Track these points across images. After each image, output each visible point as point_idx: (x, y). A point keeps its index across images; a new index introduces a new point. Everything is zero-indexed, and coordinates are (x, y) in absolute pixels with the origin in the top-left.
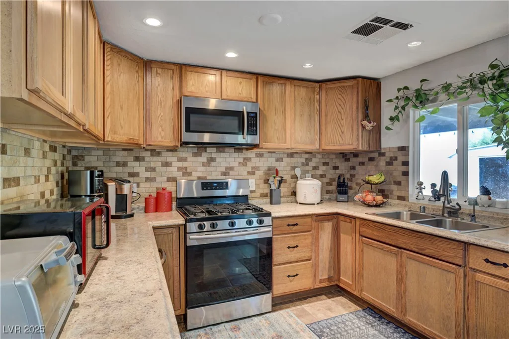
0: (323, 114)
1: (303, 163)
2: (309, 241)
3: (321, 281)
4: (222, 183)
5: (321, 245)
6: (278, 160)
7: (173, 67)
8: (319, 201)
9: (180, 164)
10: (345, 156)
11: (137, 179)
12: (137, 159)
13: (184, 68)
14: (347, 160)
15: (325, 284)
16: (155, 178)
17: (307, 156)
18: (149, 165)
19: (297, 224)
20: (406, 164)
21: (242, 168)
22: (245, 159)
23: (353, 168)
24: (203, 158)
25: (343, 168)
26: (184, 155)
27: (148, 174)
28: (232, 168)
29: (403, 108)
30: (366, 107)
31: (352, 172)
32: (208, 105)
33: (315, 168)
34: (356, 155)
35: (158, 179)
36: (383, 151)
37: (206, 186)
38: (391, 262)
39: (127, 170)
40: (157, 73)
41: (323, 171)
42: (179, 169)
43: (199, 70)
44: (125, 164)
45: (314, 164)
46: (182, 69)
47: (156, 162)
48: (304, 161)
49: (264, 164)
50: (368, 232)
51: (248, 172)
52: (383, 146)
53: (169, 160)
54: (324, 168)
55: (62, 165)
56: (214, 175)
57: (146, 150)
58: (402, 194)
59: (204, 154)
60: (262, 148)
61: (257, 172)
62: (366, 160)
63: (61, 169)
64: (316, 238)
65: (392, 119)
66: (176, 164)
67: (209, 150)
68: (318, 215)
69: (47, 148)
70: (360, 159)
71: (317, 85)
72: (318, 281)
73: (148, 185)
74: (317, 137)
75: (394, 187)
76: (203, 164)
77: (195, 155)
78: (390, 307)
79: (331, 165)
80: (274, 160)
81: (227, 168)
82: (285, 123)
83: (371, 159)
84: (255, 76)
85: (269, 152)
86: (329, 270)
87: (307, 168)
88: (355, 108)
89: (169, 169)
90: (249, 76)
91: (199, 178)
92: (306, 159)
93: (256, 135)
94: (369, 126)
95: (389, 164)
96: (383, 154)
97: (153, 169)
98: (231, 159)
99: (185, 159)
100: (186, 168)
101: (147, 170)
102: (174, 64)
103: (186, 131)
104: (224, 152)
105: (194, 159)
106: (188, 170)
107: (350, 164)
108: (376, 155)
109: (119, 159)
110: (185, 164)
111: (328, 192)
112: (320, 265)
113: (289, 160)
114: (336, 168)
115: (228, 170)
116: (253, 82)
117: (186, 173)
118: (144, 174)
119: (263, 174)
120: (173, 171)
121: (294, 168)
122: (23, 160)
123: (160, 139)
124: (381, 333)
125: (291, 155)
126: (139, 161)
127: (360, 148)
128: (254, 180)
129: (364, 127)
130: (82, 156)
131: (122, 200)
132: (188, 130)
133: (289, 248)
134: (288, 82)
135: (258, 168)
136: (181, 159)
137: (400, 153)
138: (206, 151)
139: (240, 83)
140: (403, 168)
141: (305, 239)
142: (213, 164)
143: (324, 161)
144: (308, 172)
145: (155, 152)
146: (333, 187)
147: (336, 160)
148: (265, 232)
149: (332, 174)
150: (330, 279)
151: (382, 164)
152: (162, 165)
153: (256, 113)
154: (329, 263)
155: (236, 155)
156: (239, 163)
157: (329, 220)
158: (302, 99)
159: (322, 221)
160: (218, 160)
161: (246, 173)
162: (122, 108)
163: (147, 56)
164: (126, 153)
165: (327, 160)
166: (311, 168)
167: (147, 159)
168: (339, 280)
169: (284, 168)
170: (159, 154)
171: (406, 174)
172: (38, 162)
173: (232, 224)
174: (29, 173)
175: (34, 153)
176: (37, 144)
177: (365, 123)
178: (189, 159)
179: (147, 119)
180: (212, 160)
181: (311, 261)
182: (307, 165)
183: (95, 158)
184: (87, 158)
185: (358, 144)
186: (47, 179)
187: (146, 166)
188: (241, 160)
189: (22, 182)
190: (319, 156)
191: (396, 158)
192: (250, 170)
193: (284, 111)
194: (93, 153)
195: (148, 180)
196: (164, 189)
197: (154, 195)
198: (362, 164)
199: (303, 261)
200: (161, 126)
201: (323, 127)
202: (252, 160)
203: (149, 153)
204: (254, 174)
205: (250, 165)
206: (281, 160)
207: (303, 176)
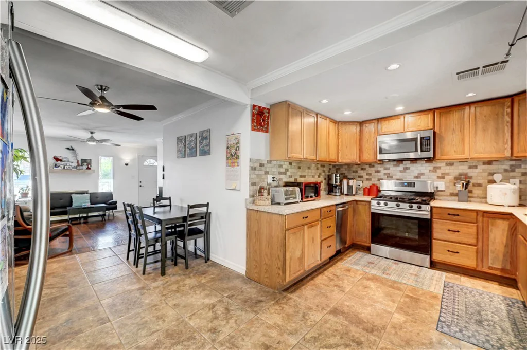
1: (506, 171)
2: (473, 231)
3: (491, 268)
4: (411, 183)
5: (492, 239)
6: (470, 168)
7: (374, 121)
9: (386, 171)
11: (362, 179)
12: (362, 169)
13: (381, 120)
15: (498, 273)
16: (371, 179)
17: (513, 163)
18: (367, 172)
19: (458, 215)
21: (432, 174)
22: (435, 167)
24: (401, 167)
26: (388, 166)
27: (368, 177)
28: (423, 174)
35: (373, 179)
39: (357, 174)
40: (366, 126)
42: (385, 174)
43: (389, 119)
44: (357, 172)
46: (379, 121)
47: (372, 170)
48: (507, 167)
49: (454, 170)
53: (379, 169)
55: (329, 172)
56: (409, 177)
57: (367, 164)
59: (401, 165)
60: (439, 160)
61: (446, 177)
63: (327, 174)
64: (485, 231)
66: (383, 171)
67: (404, 162)
69: (319, 166)
73: (368, 182)
74: (508, 146)
76: (401, 172)
77: (395, 166)
80: (467, 167)
84: (432, 112)
85: (460, 162)
86: (504, 261)
87: (512, 174)
89: (379, 174)
90: (426, 113)
91: (398, 180)
92: (511, 166)
93: (430, 151)
97: (370, 174)
98: (423, 168)
99: (389, 169)
100: (389, 174)
101: (367, 175)
102: (375, 119)
103: (380, 154)
104: (416, 163)
105: (394, 168)
106: (390, 175)
109: (354, 169)
110: (388, 171)
112: (491, 254)
113: (486, 167)
115: (419, 175)
116: (429, 116)
118: (366, 177)
119: (453, 178)
120: (381, 175)
121: (492, 174)
122: (307, 170)
125: (490, 163)
128: (443, 183)
131: (350, 187)
133: (449, 230)
134: (467, 108)
135: (448, 174)
136: (386, 169)
138: (402, 163)
139: (420, 119)
141: (468, 228)
142: (407, 171)
144: (514, 177)
145: (371, 165)
150: (504, 270)
152: (375, 172)
153: (430, 137)
154: (504, 256)
155: (427, 165)
156: (430, 170)
158: (485, 116)
160: (412, 168)
161: (435, 177)
162: (347, 147)
164: (357, 166)
166: (520, 174)
167: (367, 169)
169: (478, 174)
170: (373, 166)
172: (314, 171)
173: (398, 206)
174: (310, 174)
175: (312, 168)
176: (313, 165)
178: (391, 168)
179: (361, 150)
180: (407, 168)
181: (476, 247)
182: (513, 171)
184: (341, 169)
186: (319, 177)
188: (431, 168)
189: (306, 177)
192: (440, 175)
194: (344, 167)
195: (367, 179)
196: (374, 185)
197: (369, 187)
199: (466, 244)
200: (368, 152)
202: (442, 168)
203: (368, 166)
204: (443, 178)
205: (439, 173)
206: (476, 167)
207: (505, 180)
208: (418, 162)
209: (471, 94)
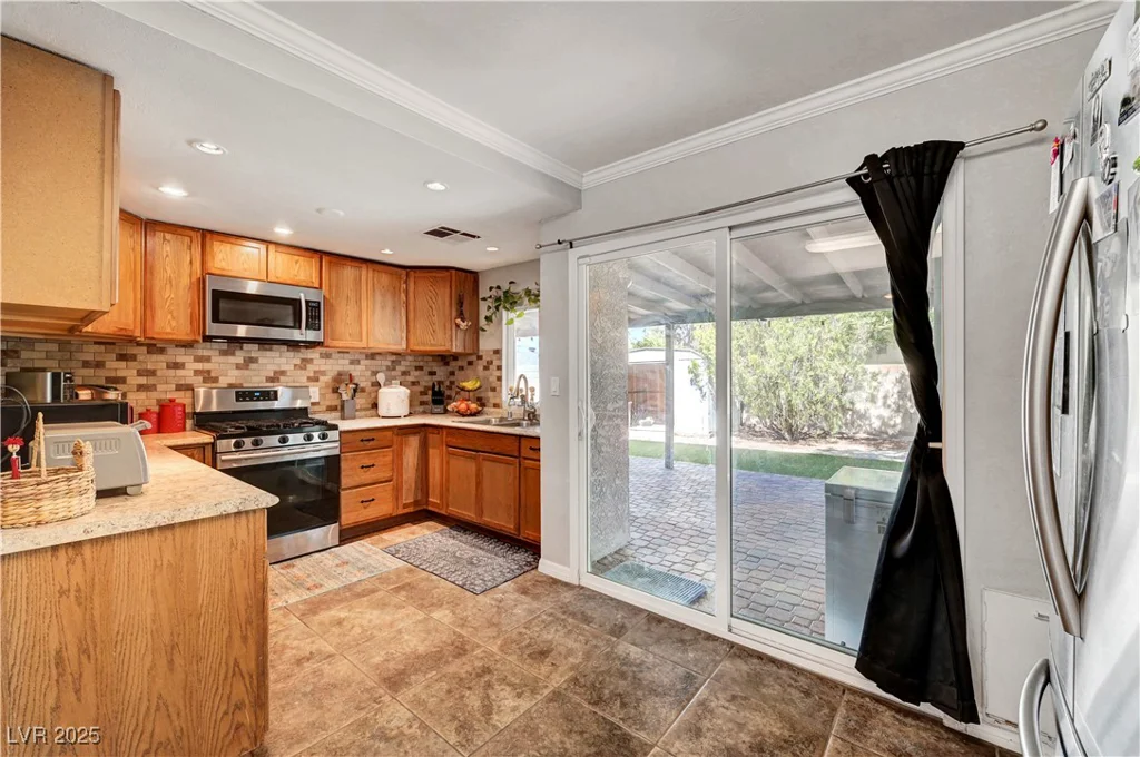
0: (411, 308)
1: (388, 367)
2: (389, 458)
3: (405, 506)
4: (268, 391)
5: (405, 464)
6: (352, 362)
7: (192, 233)
8: (407, 413)
9: (199, 366)
10: (445, 358)
12: (122, 357)
13: (209, 236)
14: (447, 364)
15: (411, 509)
16: (154, 385)
17: (394, 358)
18: (144, 367)
19: (373, 439)
20: (499, 368)
21: (299, 372)
22: (303, 360)
23: (452, 373)
24: (239, 358)
25: (441, 373)
26: (206, 353)
27: (143, 380)
28: (283, 373)
29: (497, 308)
30: (460, 303)
31: (452, 378)
32: (245, 289)
33: (405, 373)
34: (455, 357)
35: (159, 387)
36: (480, 354)
37: (243, 395)
38: (472, 467)
39: (103, 373)
40: (164, 239)
41: (416, 377)
42: (197, 372)
43: (233, 240)
44: (99, 365)
45: (403, 369)
46: (206, 236)
47: (157, 362)
48: (389, 364)
49: (331, 367)
50: (454, 441)
51: (309, 379)
52: (481, 348)
53: (179, 359)
54: (417, 373)
56: (255, 379)
57: (140, 345)
58: (497, 401)
59: (238, 353)
60: (327, 347)
61: (321, 378)
62: (465, 364)
64: (399, 456)
65: (486, 318)
66: (192, 366)
67: (246, 347)
68: (401, 428)
70: (459, 363)
71: (404, 272)
72: (400, 506)
73: (143, 395)
74: (404, 335)
75: (490, 394)
76: (238, 367)
77: (224, 353)
78: (469, 515)
79: (427, 369)
80: (347, 362)
81: (275, 372)
82: (360, 317)
83: (470, 363)
84: (317, 256)
85: (339, 352)
86: (416, 495)
87: (393, 373)
88: (447, 303)
89: (180, 372)
90: (307, 254)
91: (231, 386)
92: (393, 361)
93: (319, 329)
94: (463, 325)
95: (486, 368)
96: (480, 358)
97: (153, 373)
98: (284, 360)
99: (208, 359)
100: (209, 372)
101: (140, 374)
102: (192, 229)
103: (213, 321)
104: (271, 350)
105: (222, 359)
106: (213, 375)
107: (450, 369)
108: (474, 358)
109: (89, 357)
110: (207, 366)
111: (422, 403)
112: (405, 487)
113: (368, 362)
114: (432, 373)
115: (277, 375)
116: (314, 262)
117: (209, 378)
118: (134, 380)
119: (330, 380)
120: (187, 375)
121: (375, 373)
123: (169, 330)
124: (460, 541)
125: (372, 356)
126: (127, 360)
127: (454, 350)
128: (317, 389)
129: (458, 326)
130: (16, 352)
132: (216, 319)
133: (362, 467)
134: (364, 266)
135: (323, 373)
136: (199, 359)
137: (494, 357)
138: (241, 348)
139: (297, 262)
140: (497, 373)
141: (384, 456)
142: (253, 366)
143: (417, 364)
145: (155, 348)
146: (428, 398)
147: (434, 364)
148: (329, 448)
149: (426, 381)
150: (416, 503)
151: (480, 368)
152: (168, 367)
153: (319, 303)
154: (416, 483)
155: (291, 354)
156: (295, 365)
157: (415, 434)
158: (383, 287)
159: (406, 434)
160: (261, 361)
161: (305, 379)
163: (145, 214)
164: (102, 348)
165: (421, 364)
166: (400, 374)
167: (140, 358)
168: (427, 502)
169: (360, 373)
170: (162, 351)
171: (499, 379)
173: (284, 440)
177: (459, 321)
178: (213, 359)
180: (251, 360)
181: (392, 483)
182: (394, 369)
183: (43, 355)
184: (25, 355)
185: (452, 345)
187: (139, 367)
188: (298, 362)
190: (410, 358)
191: (492, 362)
192: (312, 375)
193: (358, 302)
195: (141, 388)
196: (171, 401)
197: (156, 409)
198: (461, 368)
199: (382, 482)
200: (171, 312)
201: (411, 325)
202: (315, 362)
203: (145, 349)
204: (317, 380)
205: (311, 368)
206: (358, 362)
207: (388, 382)
208: (275, 347)
209: (387, 251)
